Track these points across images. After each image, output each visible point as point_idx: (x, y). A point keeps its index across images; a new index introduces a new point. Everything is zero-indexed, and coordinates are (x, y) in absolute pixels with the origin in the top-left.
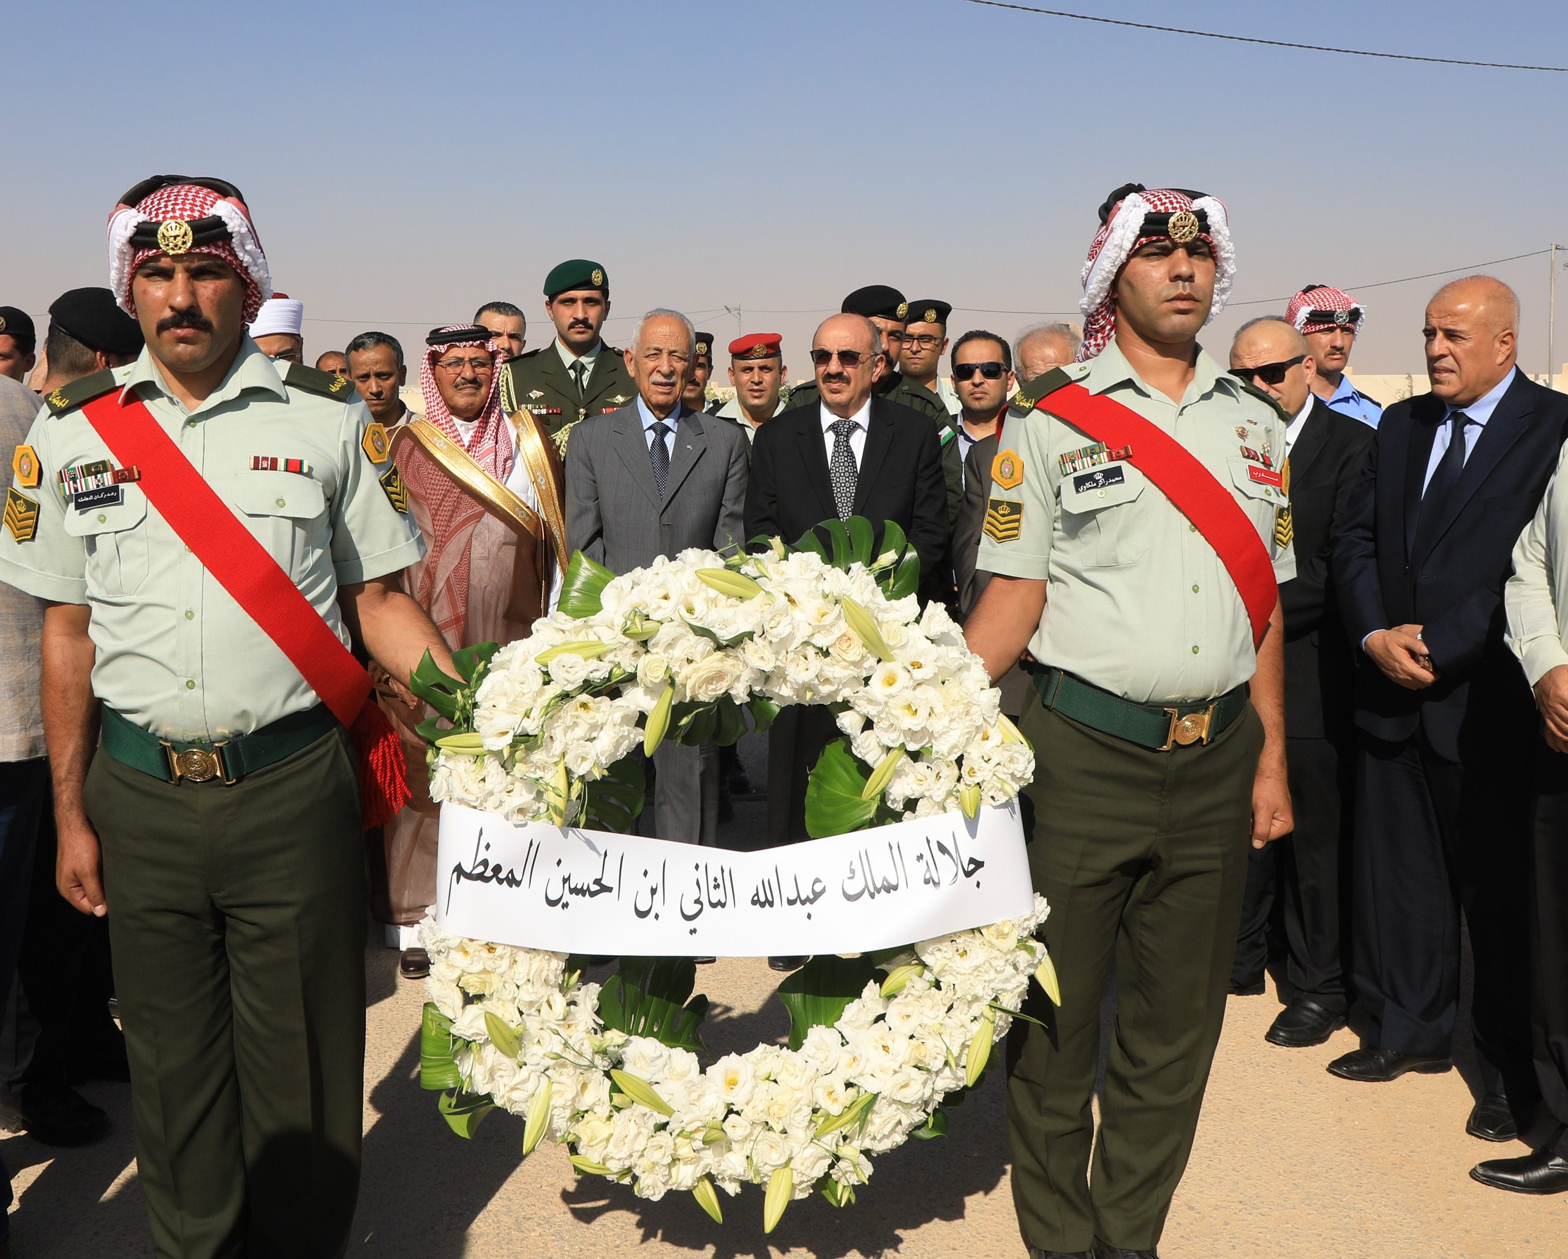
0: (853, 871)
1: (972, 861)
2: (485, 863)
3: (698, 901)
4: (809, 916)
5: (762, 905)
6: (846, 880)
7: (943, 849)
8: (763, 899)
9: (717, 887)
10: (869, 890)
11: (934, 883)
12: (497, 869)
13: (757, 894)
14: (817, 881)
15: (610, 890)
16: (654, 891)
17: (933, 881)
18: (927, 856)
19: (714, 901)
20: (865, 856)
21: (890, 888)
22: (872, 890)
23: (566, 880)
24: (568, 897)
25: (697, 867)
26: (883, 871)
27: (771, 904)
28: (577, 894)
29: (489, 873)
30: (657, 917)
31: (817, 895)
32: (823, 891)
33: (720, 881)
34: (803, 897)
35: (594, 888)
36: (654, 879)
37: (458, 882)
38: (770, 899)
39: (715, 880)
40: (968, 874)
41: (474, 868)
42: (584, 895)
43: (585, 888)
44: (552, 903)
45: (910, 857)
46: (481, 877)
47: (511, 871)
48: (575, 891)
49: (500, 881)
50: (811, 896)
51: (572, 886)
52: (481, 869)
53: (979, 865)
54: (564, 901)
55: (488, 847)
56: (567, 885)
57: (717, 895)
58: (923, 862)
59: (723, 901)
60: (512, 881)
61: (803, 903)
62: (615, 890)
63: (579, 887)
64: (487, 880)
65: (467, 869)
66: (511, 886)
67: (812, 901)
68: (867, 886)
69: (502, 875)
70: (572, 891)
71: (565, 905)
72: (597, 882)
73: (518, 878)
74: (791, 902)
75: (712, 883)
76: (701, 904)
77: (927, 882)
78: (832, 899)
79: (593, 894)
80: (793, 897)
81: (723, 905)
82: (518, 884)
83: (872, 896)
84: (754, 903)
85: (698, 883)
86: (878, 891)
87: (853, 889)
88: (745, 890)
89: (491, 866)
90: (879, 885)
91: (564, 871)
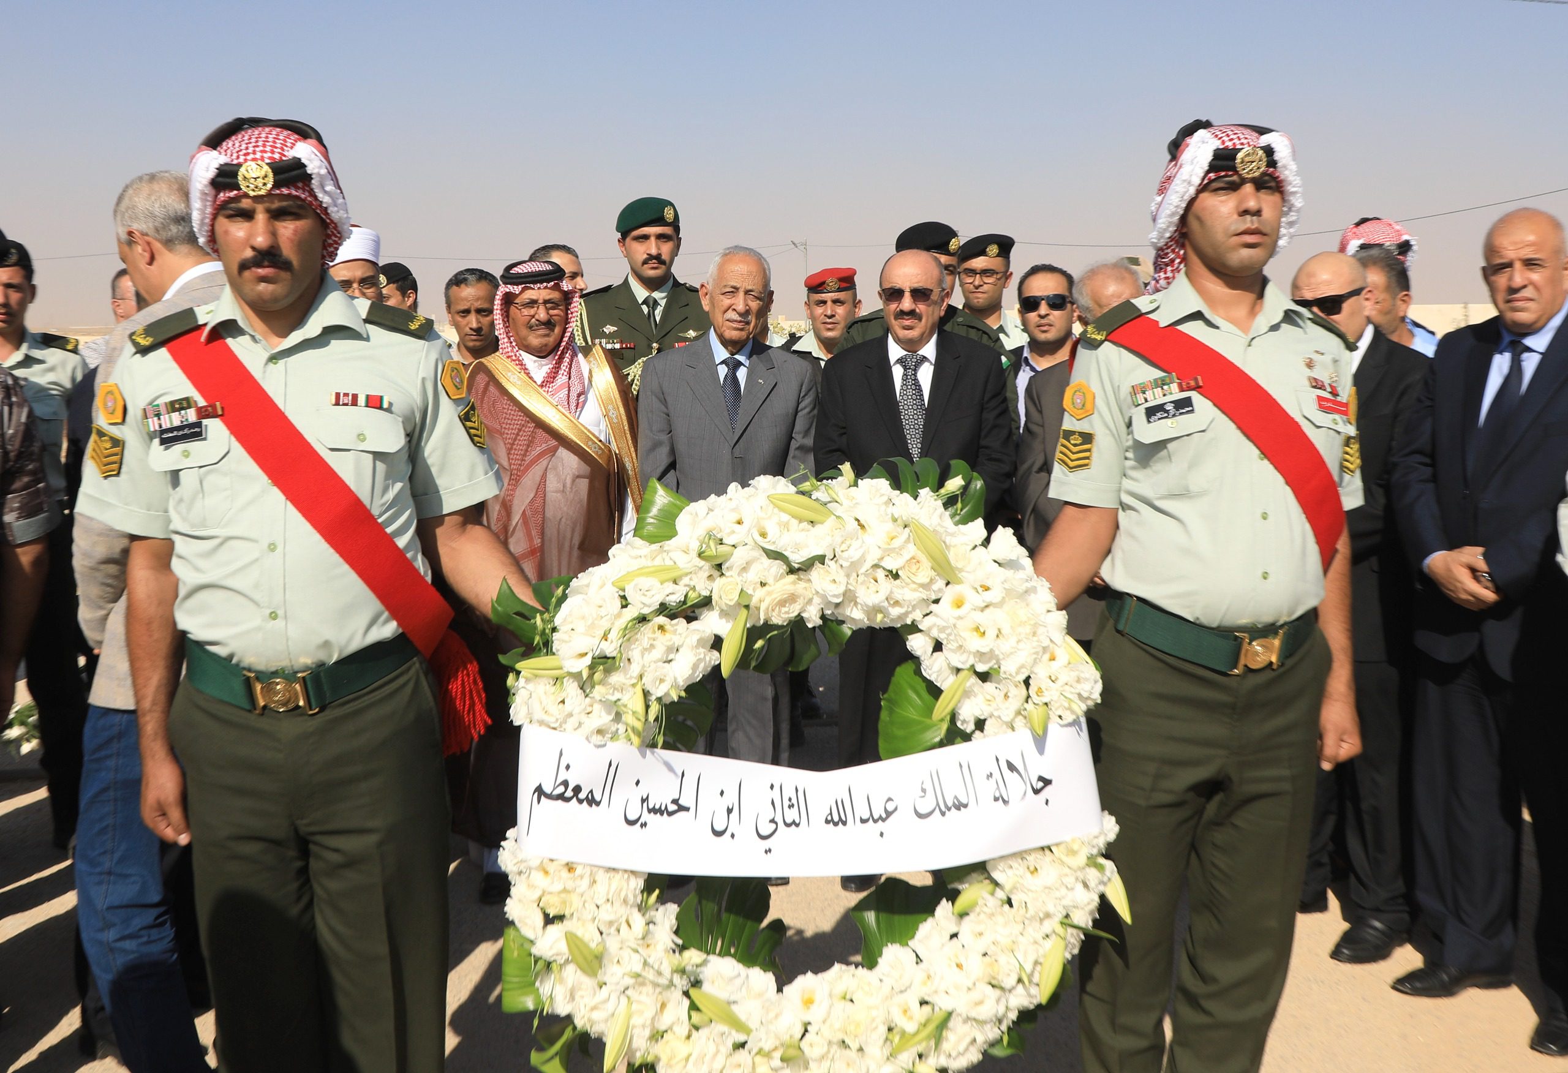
0: (924, 791)
1: (1041, 779)
2: (565, 783)
3: (773, 821)
4: (882, 834)
5: (836, 824)
6: (917, 799)
7: (1011, 767)
8: (836, 819)
9: (791, 806)
10: (940, 810)
11: (1004, 801)
12: (577, 789)
13: (831, 815)
14: (890, 799)
15: (687, 809)
16: (730, 811)
17: (1003, 799)
18: (997, 775)
19: (789, 821)
20: (936, 777)
21: (959, 806)
22: (943, 809)
23: (645, 801)
24: (646, 817)
25: (772, 787)
26: (953, 790)
27: (844, 823)
28: (655, 813)
29: (569, 794)
30: (733, 836)
31: (889, 814)
32: (896, 809)
33: (794, 801)
34: (876, 817)
35: (672, 807)
36: (731, 799)
37: (539, 802)
38: (844, 819)
39: (790, 800)
40: (1037, 792)
41: (555, 789)
42: (662, 814)
43: (663, 808)
44: (631, 823)
45: (980, 775)
46: (561, 797)
47: (591, 792)
48: (653, 811)
49: (580, 801)
50: (884, 816)
51: (651, 806)
52: (561, 789)
53: (1047, 782)
54: (642, 820)
55: (568, 767)
56: (645, 805)
57: (791, 815)
58: (992, 781)
59: (797, 821)
60: (592, 801)
61: (875, 821)
62: (693, 810)
63: (657, 807)
64: (568, 800)
65: (547, 789)
66: (591, 806)
67: (884, 820)
68: (938, 804)
69: (582, 796)
70: (650, 811)
71: (644, 825)
72: (675, 802)
73: (598, 798)
74: (863, 821)
75: (786, 803)
76: (776, 824)
77: (996, 799)
78: (903, 818)
79: (670, 814)
80: (866, 816)
81: (797, 825)
82: (598, 804)
83: (943, 814)
84: (827, 822)
85: (773, 803)
86: (949, 809)
87: (924, 808)
88: (819, 810)
89: (571, 787)
90: (950, 804)
91: (642, 791)
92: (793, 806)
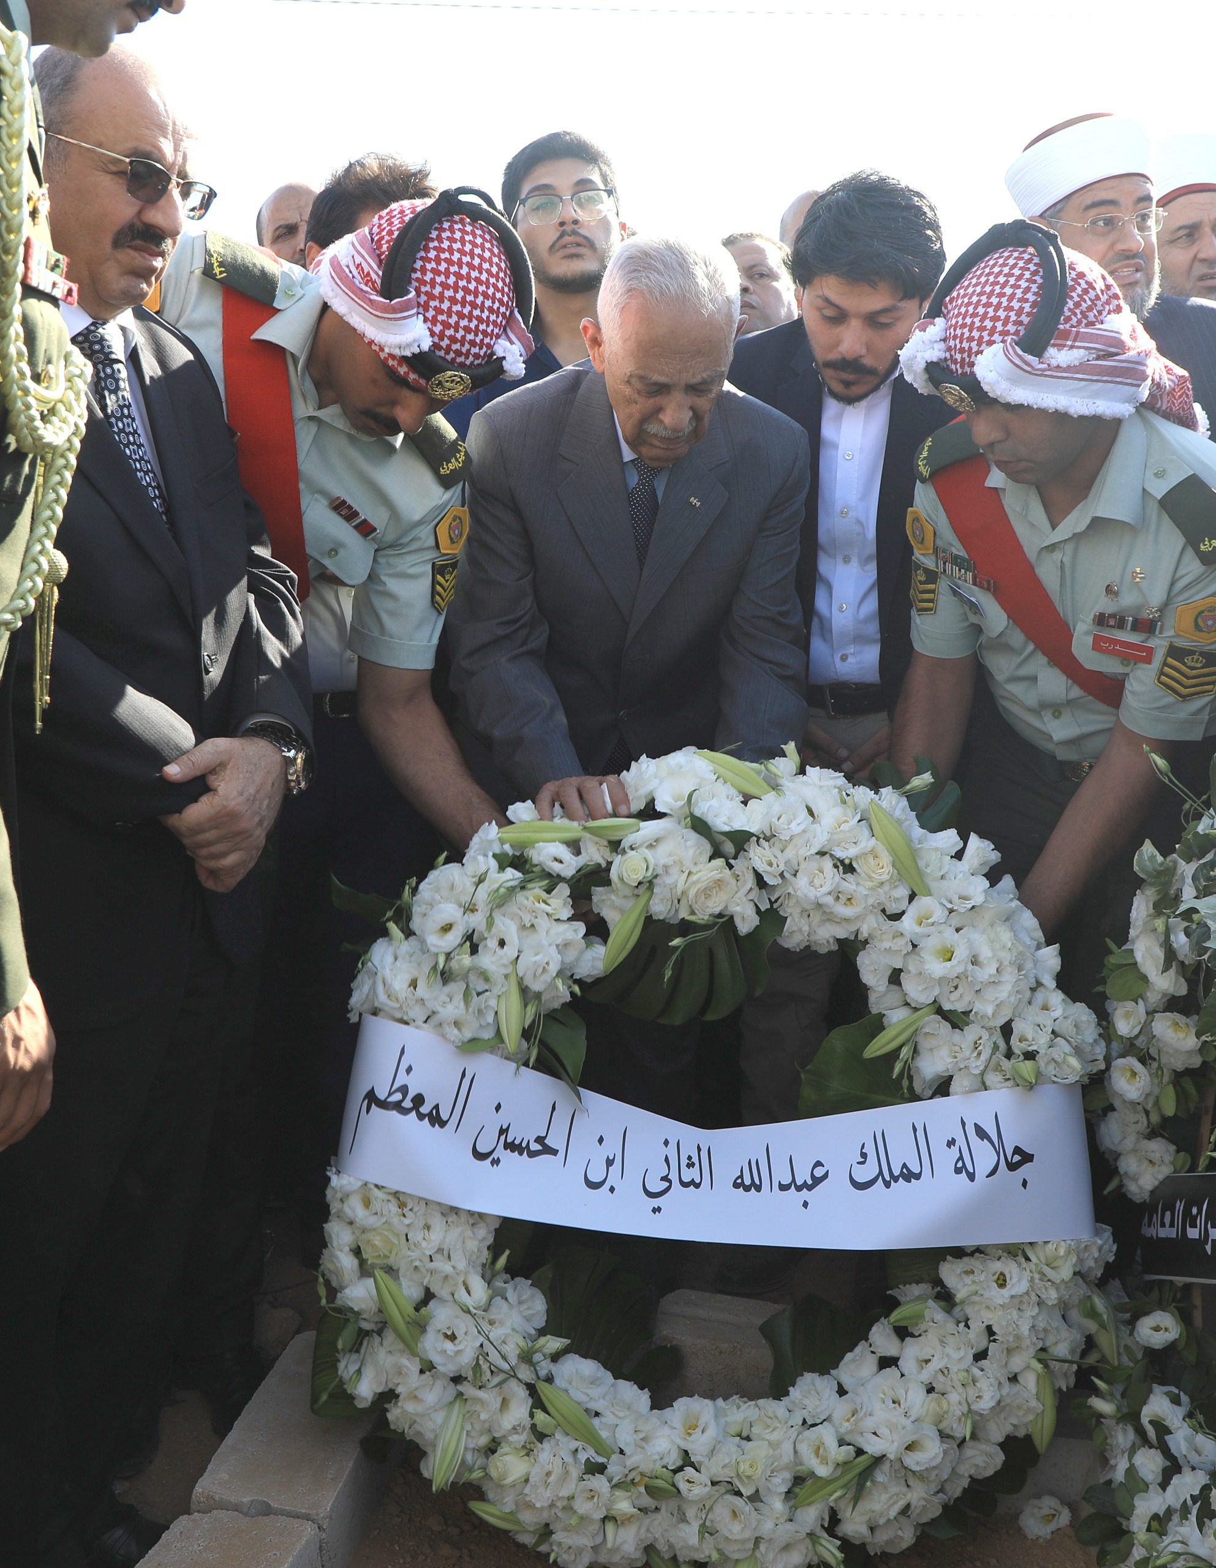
0: (864, 1155)
1: (1019, 1151)
2: (404, 1090)
3: (665, 1179)
4: (805, 1204)
5: (747, 1189)
6: (855, 1166)
7: (981, 1133)
8: (748, 1182)
9: (690, 1165)
10: (884, 1179)
11: (968, 1174)
12: (419, 1100)
13: (741, 1176)
14: (818, 1164)
15: (554, 1152)
16: (610, 1162)
17: (967, 1172)
18: (961, 1141)
19: (686, 1179)
20: (881, 1140)
21: (909, 1176)
22: (888, 1179)
23: (503, 1131)
24: (501, 1153)
25: (666, 1143)
26: (902, 1154)
27: (758, 1188)
28: (513, 1151)
29: (408, 1104)
30: (612, 1189)
31: (817, 1181)
32: (825, 1176)
33: (695, 1160)
34: (799, 1184)
35: (536, 1147)
36: (612, 1148)
37: (368, 1111)
38: (757, 1182)
39: (690, 1158)
40: (1012, 1167)
41: (390, 1094)
42: (521, 1154)
43: (524, 1145)
44: (480, 1156)
45: (938, 1141)
46: (398, 1106)
47: (437, 1107)
48: (511, 1146)
49: (421, 1117)
50: (810, 1182)
51: (509, 1141)
52: (398, 1097)
53: (1027, 1157)
54: (495, 1155)
55: (409, 1070)
56: (503, 1138)
57: (688, 1175)
58: (955, 1150)
59: (697, 1181)
60: (436, 1119)
61: (799, 1189)
62: (561, 1154)
63: (517, 1142)
64: (405, 1112)
65: (382, 1095)
66: (433, 1126)
67: (810, 1188)
68: (881, 1173)
69: (425, 1109)
70: (507, 1145)
71: (495, 1162)
72: (540, 1140)
73: (444, 1116)
74: (783, 1188)
75: (684, 1161)
76: (670, 1181)
77: (958, 1171)
78: (837, 1185)
79: (532, 1154)
80: (787, 1181)
81: (697, 1186)
82: (443, 1124)
83: (887, 1185)
84: (736, 1185)
85: (667, 1160)
86: (896, 1179)
87: (861, 1177)
88: (726, 1170)
89: (411, 1095)
90: (896, 1173)
91: (501, 1119)
92: (693, 1165)
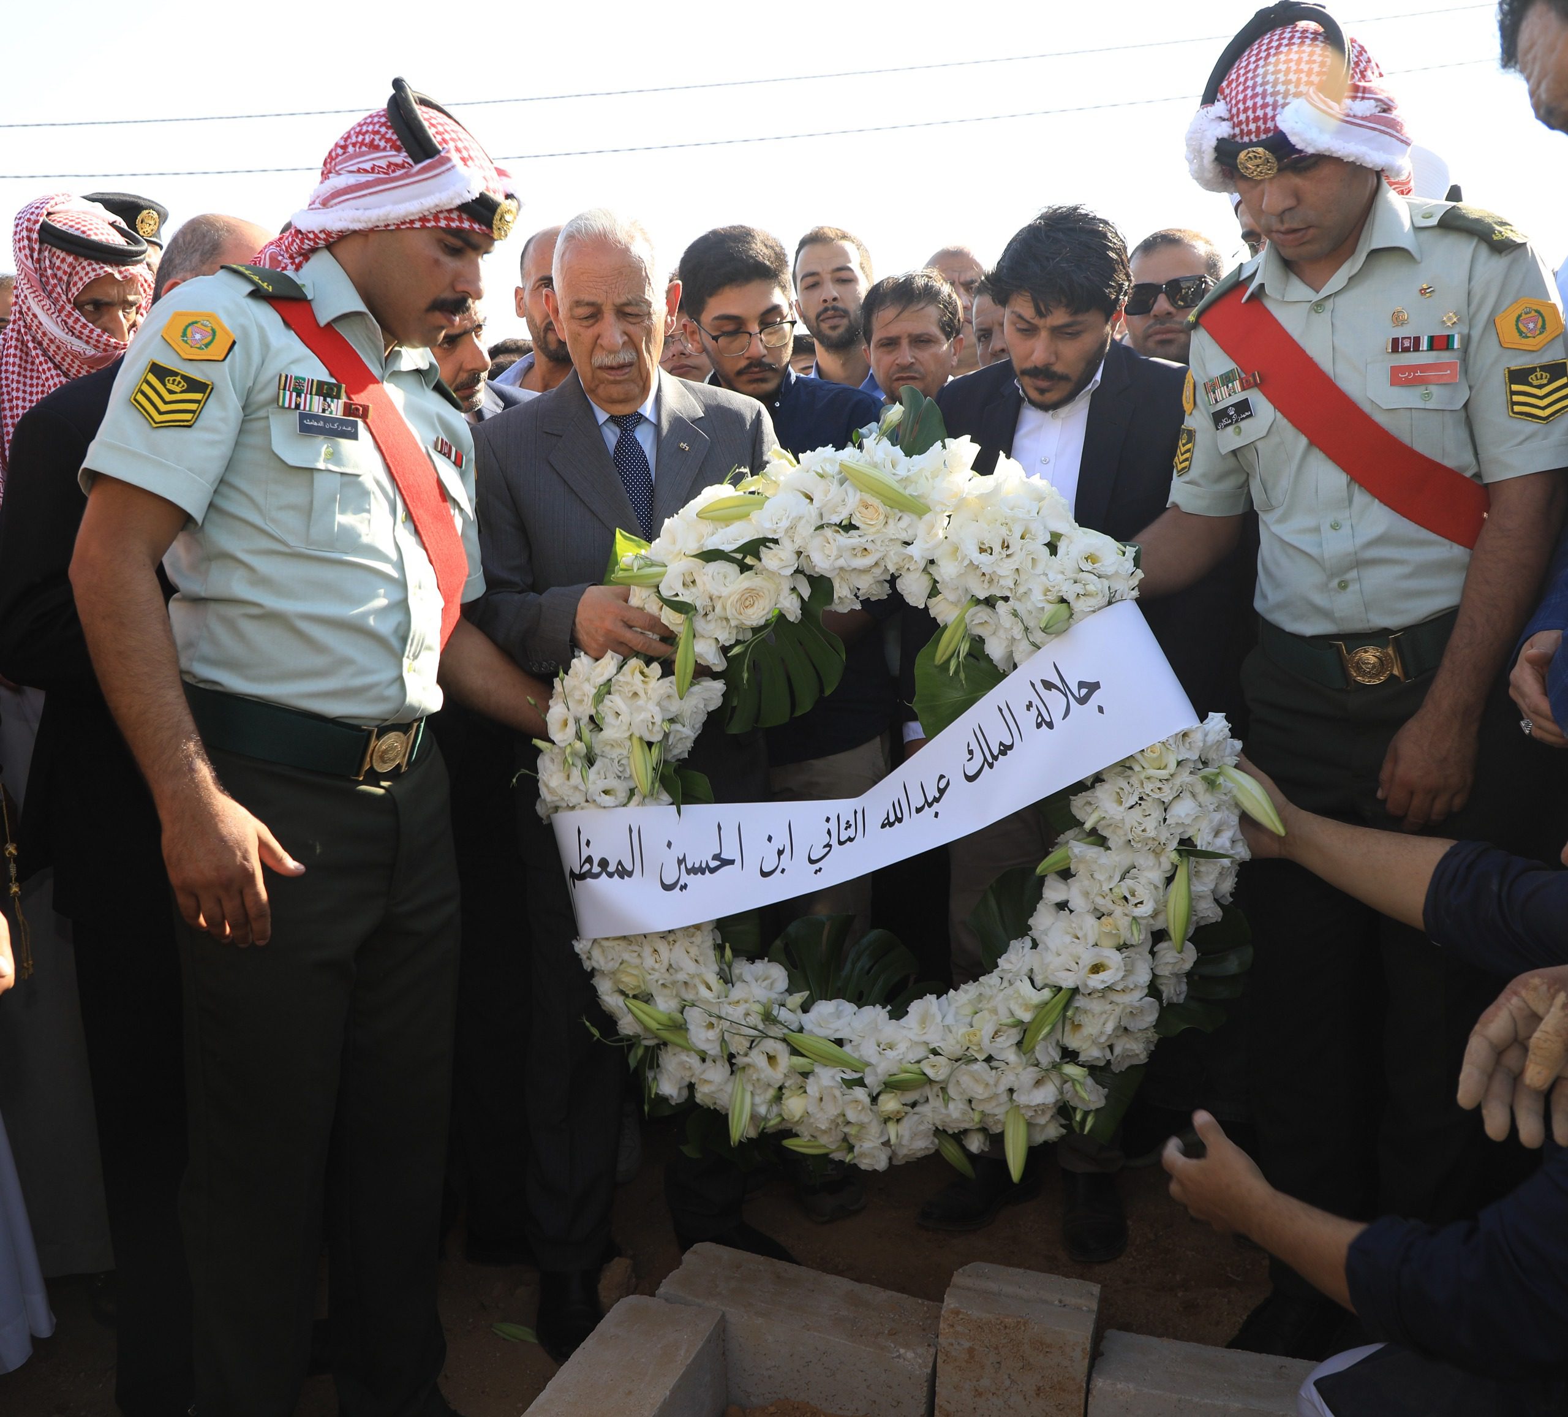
0: (971, 752)
1: (1083, 685)
2: (589, 860)
3: (827, 845)
4: (936, 813)
5: (891, 825)
6: (966, 764)
7: (1048, 686)
8: (892, 819)
9: (848, 826)
10: (988, 763)
11: (1047, 724)
12: (604, 863)
13: (888, 818)
14: (942, 777)
15: (732, 862)
16: (780, 853)
17: (1046, 722)
18: (1036, 701)
19: (844, 839)
21: (1005, 749)
22: (990, 760)
23: (681, 862)
24: (685, 878)
25: (828, 819)
26: (997, 735)
27: (901, 820)
28: (695, 874)
29: (596, 869)
31: (942, 792)
32: (948, 784)
33: (852, 822)
34: (930, 800)
35: (714, 864)
36: (781, 841)
38: (899, 816)
40: (1083, 701)
41: (582, 867)
42: (703, 873)
43: (704, 865)
44: (667, 888)
45: (1020, 710)
46: (591, 874)
47: (620, 863)
48: (693, 871)
49: (610, 875)
50: (937, 795)
51: (689, 866)
52: (587, 866)
53: (1093, 686)
54: (681, 882)
55: (588, 843)
56: (683, 867)
57: (847, 834)
58: (1033, 710)
59: (853, 836)
60: (623, 872)
61: (930, 805)
62: (738, 862)
63: (697, 866)
64: (596, 876)
65: (576, 870)
67: (937, 800)
68: (985, 759)
69: (611, 868)
70: (689, 871)
71: (684, 887)
72: (716, 857)
73: (629, 868)
74: (919, 810)
75: (843, 825)
76: (830, 846)
77: (1040, 726)
78: (955, 788)
79: (712, 871)
80: (921, 803)
81: (852, 839)
82: (630, 874)
83: (991, 766)
84: (883, 826)
85: (829, 832)
86: (995, 758)
87: (972, 771)
88: (875, 819)
89: (596, 861)
90: (996, 752)
91: (677, 852)
92: (852, 826)
